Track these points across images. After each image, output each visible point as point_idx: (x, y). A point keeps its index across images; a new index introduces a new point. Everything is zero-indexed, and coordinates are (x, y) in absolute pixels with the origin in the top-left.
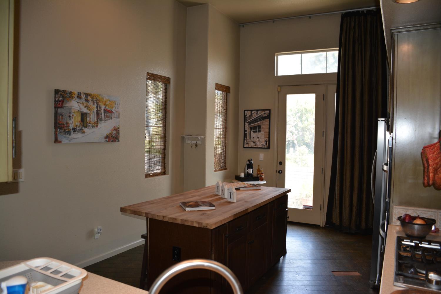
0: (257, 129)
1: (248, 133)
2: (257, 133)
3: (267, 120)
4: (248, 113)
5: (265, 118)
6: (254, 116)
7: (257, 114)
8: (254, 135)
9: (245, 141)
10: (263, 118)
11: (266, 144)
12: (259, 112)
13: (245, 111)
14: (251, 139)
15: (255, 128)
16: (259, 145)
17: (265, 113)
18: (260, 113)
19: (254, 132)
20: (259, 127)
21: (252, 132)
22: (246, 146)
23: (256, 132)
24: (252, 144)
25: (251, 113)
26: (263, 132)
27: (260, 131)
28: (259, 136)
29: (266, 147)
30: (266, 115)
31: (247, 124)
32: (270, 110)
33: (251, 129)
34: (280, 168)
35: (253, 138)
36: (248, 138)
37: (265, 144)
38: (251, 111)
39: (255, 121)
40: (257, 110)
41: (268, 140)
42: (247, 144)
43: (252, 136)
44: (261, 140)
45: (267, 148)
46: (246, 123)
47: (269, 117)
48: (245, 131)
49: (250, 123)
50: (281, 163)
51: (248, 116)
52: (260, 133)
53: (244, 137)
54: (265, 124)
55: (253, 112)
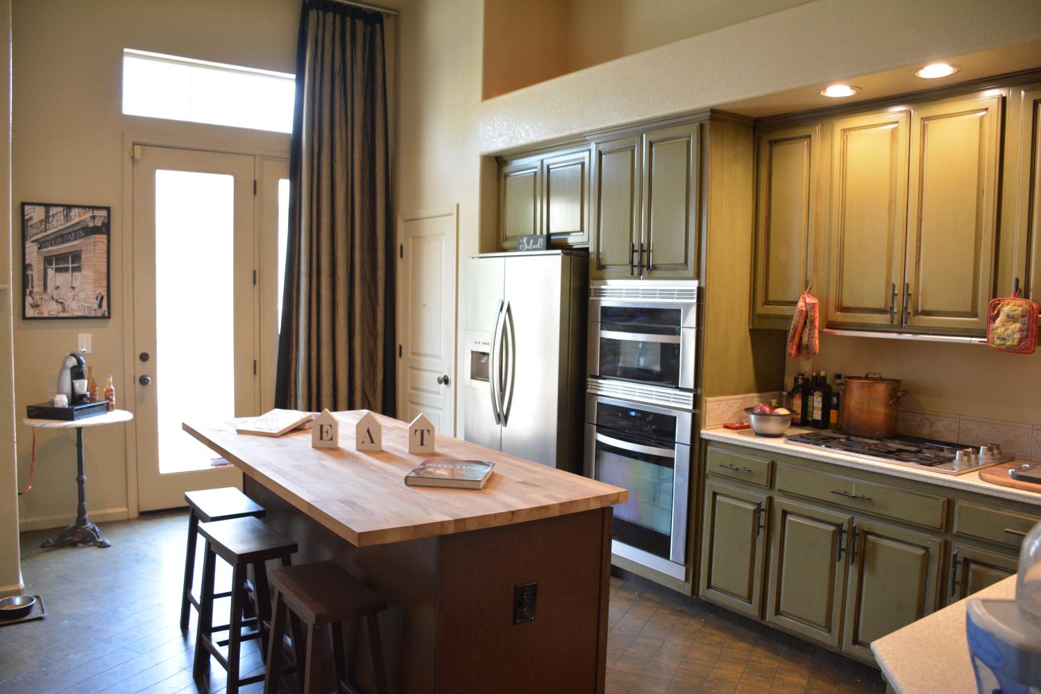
0: (67, 261)
1: (36, 273)
2: (68, 275)
3: (103, 238)
4: (36, 214)
5: (96, 230)
6: (58, 223)
7: (67, 217)
8: (57, 279)
9: (29, 300)
10: (88, 232)
11: (100, 306)
12: (74, 212)
13: (23, 205)
14: (49, 290)
15: (61, 258)
16: (75, 308)
17: (93, 217)
18: (77, 216)
19: (58, 270)
20: (76, 256)
21: (51, 272)
22: (30, 312)
23: (66, 270)
24: (51, 309)
25: (47, 212)
26: (87, 273)
27: (78, 269)
29: (99, 314)
30: (98, 223)
31: (32, 248)
32: (108, 209)
33: (48, 261)
34: (141, 369)
35: (57, 288)
36: (38, 288)
37: (96, 306)
38: (48, 206)
39: (62, 237)
40: (69, 207)
41: (105, 294)
42: (35, 306)
43: (50, 284)
44: (82, 295)
45: (103, 317)
46: (28, 244)
47: (105, 229)
48: (25, 267)
49: (42, 244)
50: (144, 357)
51: (35, 220)
52: (77, 274)
54: (93, 248)
55: (53, 211)
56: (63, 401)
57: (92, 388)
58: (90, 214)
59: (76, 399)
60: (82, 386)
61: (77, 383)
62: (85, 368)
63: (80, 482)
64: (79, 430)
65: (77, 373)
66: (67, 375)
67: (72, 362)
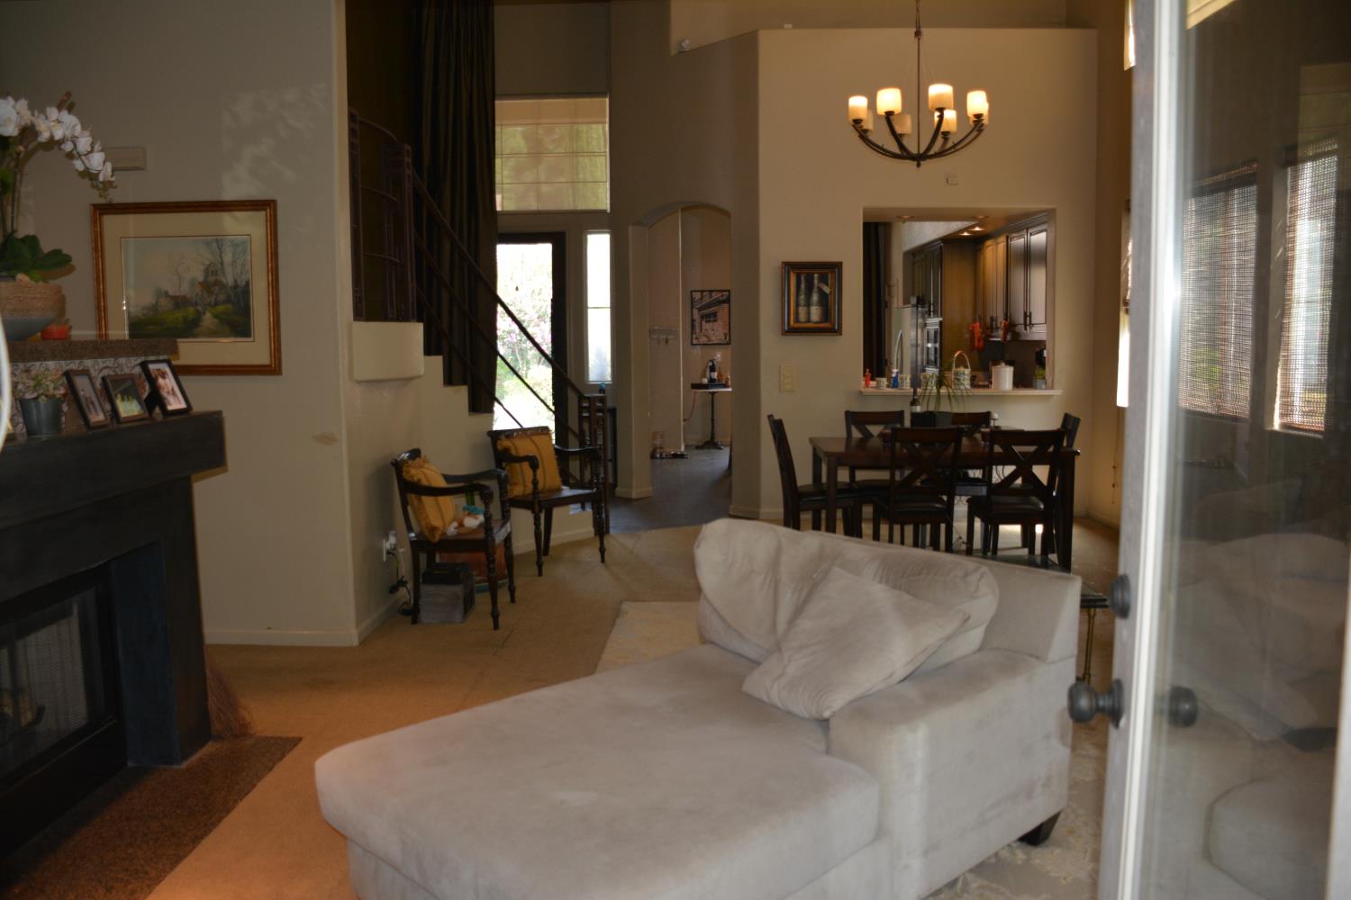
0: (711, 317)
1: (697, 324)
2: (711, 324)
3: (726, 305)
4: (697, 296)
5: (724, 302)
6: (707, 300)
7: (711, 296)
8: (706, 326)
9: (694, 336)
10: (719, 302)
11: (725, 338)
12: (714, 294)
13: (692, 291)
14: (703, 331)
15: (708, 316)
16: (714, 339)
17: (722, 296)
18: (715, 295)
19: (707, 322)
20: (715, 314)
21: (704, 322)
22: (695, 342)
23: (710, 321)
24: (704, 340)
25: (702, 295)
26: (720, 322)
27: (715, 321)
28: (715, 328)
29: (725, 342)
30: (725, 298)
31: (695, 311)
32: (729, 291)
33: (702, 317)
35: (706, 330)
36: (698, 331)
37: (723, 338)
38: (702, 292)
39: (709, 306)
40: (711, 291)
41: (727, 331)
42: (696, 338)
43: (704, 328)
44: (718, 333)
45: (727, 344)
47: (728, 301)
48: (693, 321)
49: (700, 309)
51: (697, 299)
52: (715, 324)
53: (693, 327)
54: (722, 311)
55: (705, 294)
56: (705, 381)
57: (720, 375)
58: (720, 295)
59: (712, 380)
60: (715, 375)
61: (712, 374)
62: (717, 367)
63: (713, 420)
64: (713, 393)
65: (712, 369)
66: (708, 370)
67: (710, 364)
